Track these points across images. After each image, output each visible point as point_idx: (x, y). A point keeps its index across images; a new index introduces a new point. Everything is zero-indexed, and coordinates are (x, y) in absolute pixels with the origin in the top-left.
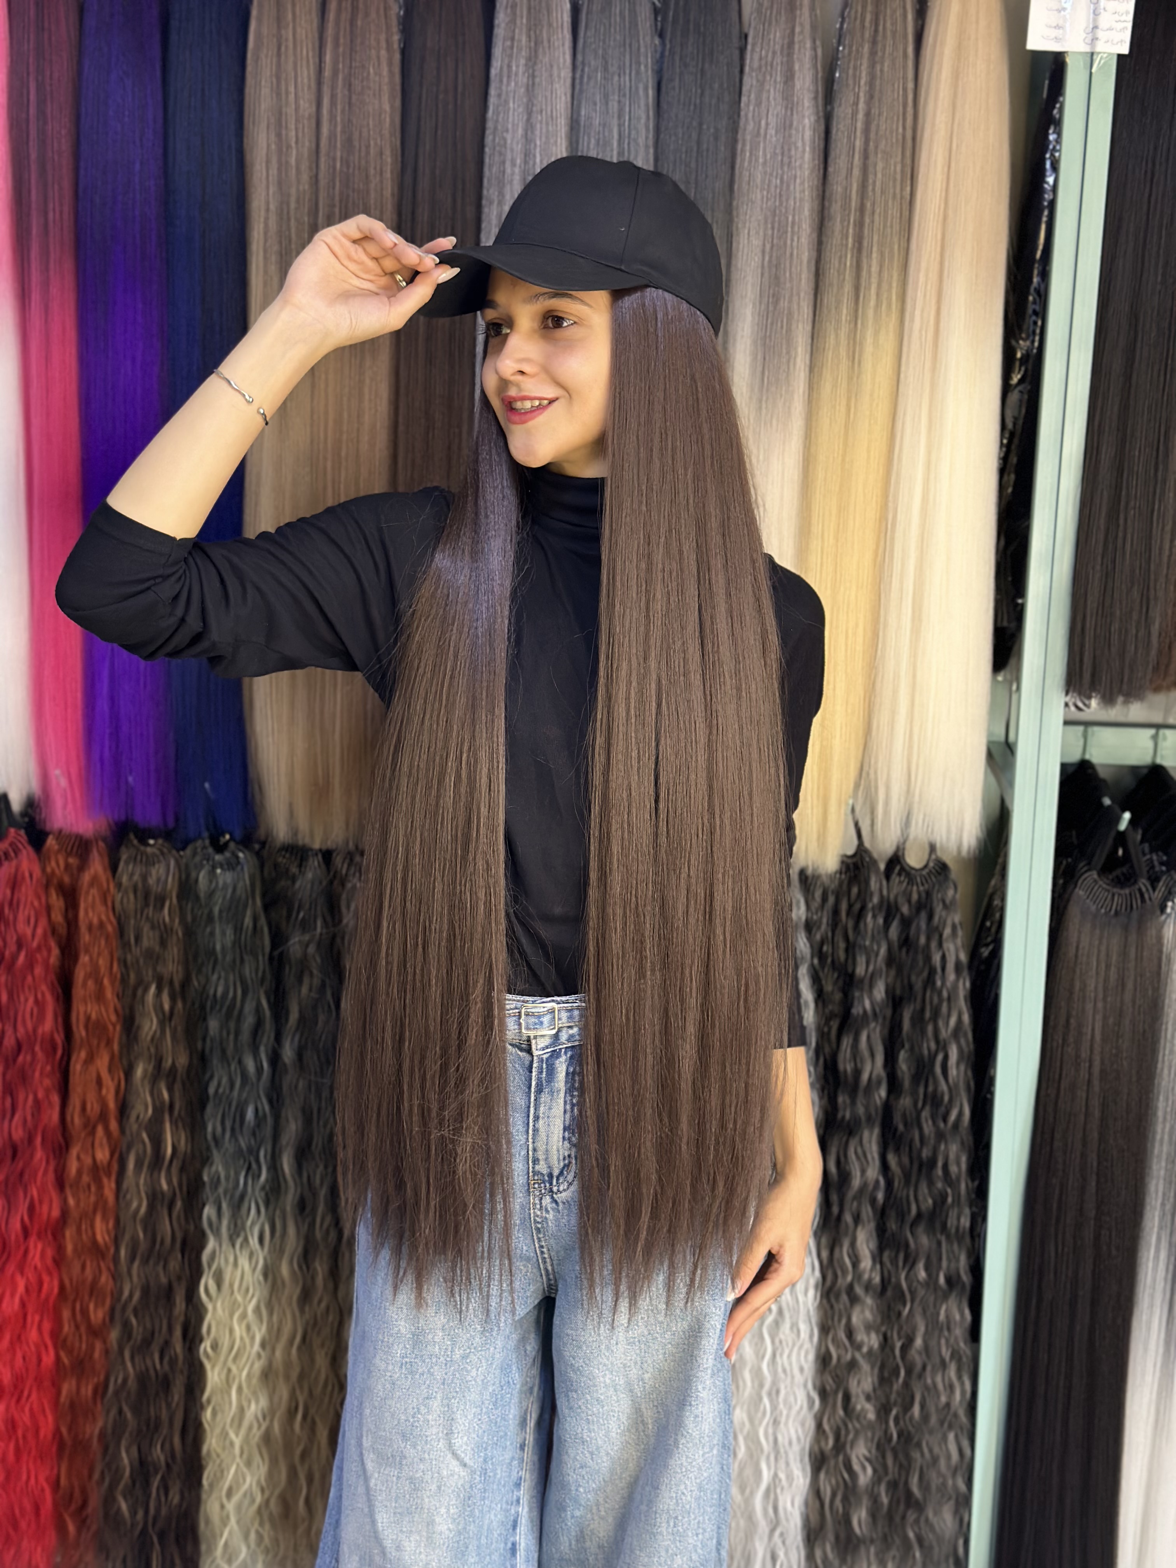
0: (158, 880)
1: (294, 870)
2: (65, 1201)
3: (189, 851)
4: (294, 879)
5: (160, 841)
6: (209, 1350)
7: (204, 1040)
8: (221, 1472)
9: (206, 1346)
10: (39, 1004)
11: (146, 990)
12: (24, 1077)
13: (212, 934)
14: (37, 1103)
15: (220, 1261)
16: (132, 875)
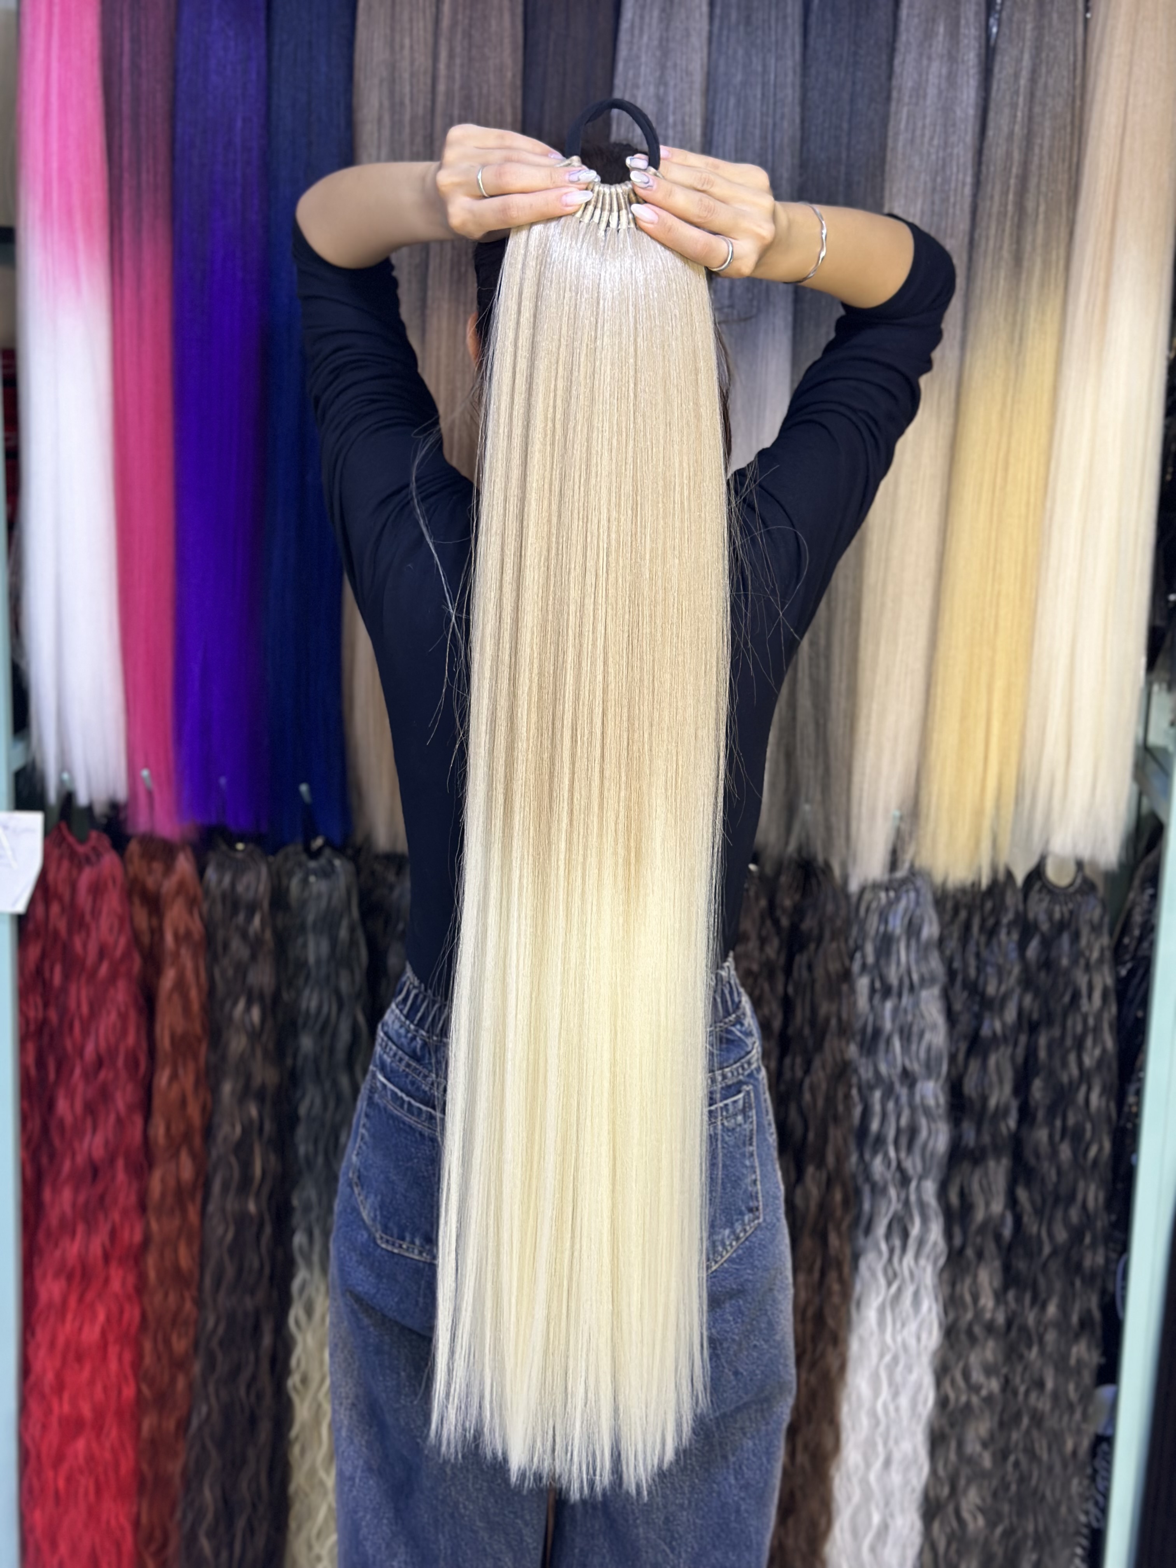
0: (248, 888)
1: (391, 877)
2: (148, 1225)
3: (280, 856)
4: (391, 888)
5: (251, 846)
6: (299, 1385)
7: (295, 1057)
8: (310, 1514)
9: (294, 1381)
10: (123, 1017)
11: (235, 1003)
12: (105, 1094)
13: (305, 945)
14: (120, 1121)
15: (310, 1290)
16: (220, 881)
